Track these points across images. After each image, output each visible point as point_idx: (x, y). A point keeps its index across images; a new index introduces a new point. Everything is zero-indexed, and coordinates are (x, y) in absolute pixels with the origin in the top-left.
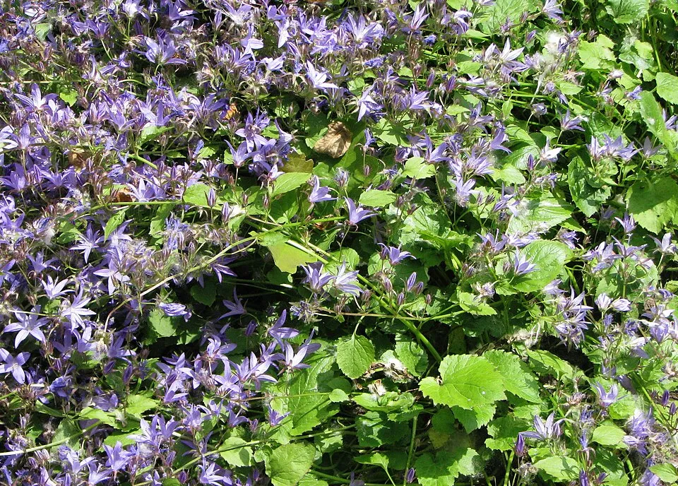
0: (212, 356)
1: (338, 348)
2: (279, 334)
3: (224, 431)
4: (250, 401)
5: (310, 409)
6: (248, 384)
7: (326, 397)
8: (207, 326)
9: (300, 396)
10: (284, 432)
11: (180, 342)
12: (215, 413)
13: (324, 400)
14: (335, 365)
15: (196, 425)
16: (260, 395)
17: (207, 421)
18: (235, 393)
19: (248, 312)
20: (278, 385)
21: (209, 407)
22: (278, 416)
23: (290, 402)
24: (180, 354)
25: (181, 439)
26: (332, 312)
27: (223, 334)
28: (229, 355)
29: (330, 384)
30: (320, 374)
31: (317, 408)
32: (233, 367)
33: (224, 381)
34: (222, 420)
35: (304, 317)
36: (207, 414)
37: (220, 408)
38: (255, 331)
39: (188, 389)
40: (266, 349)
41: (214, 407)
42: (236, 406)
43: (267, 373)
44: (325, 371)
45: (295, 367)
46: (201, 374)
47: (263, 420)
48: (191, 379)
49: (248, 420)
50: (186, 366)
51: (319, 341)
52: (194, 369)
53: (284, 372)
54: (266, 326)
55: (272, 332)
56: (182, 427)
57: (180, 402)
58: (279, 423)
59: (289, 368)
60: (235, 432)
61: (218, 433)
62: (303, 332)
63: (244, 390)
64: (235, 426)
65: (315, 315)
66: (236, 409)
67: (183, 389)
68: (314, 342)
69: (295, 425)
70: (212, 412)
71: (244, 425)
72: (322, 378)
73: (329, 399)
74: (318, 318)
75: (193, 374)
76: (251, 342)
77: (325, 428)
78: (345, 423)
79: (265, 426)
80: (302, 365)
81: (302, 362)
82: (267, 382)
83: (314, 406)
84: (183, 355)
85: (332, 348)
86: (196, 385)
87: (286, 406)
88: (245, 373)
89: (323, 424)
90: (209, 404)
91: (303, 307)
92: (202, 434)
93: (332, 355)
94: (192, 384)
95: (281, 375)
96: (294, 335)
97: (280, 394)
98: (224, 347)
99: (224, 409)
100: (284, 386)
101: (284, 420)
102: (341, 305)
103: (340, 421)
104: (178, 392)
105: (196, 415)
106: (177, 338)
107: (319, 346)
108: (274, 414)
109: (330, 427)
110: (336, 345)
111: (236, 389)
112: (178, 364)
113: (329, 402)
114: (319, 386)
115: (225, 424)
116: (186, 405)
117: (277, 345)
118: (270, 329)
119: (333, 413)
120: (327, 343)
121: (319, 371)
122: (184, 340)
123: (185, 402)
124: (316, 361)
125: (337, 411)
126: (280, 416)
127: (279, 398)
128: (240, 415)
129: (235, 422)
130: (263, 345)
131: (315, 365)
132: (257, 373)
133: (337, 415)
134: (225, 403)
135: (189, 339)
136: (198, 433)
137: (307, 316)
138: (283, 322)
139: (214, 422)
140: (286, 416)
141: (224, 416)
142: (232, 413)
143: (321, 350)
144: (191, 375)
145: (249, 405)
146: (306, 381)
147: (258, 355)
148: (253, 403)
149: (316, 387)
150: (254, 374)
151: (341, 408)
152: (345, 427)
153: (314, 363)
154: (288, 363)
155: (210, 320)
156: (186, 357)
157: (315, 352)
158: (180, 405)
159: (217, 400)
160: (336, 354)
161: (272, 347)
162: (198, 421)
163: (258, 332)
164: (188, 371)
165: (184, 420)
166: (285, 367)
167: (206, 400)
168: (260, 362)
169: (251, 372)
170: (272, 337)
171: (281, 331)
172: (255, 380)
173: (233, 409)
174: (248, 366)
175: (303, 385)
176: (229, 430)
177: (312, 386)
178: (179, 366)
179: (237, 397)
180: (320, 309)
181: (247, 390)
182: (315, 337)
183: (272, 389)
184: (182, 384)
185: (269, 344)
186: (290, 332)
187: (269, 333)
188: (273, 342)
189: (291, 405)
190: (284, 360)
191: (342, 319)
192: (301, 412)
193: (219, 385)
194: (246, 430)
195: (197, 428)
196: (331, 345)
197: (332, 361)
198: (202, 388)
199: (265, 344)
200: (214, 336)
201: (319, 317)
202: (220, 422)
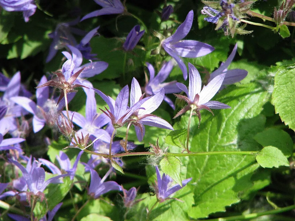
0: (70, 80)
1: (276, 79)
2: (179, 50)
3: (80, 205)
4: (125, 158)
5: (223, 176)
6: (124, 129)
7: (251, 159)
8: (59, 31)
9: (207, 155)
10: (178, 211)
11: (12, 54)
12: (67, 174)
13: (246, 163)
14: (268, 107)
15: (36, 192)
16: (141, 148)
17: (54, 186)
18: (100, 143)
19: (130, 11)
20: (174, 134)
21: (57, 163)
22: (171, 185)
23: (191, 163)
24: (11, 74)
25: (10, 212)
26: (270, 19)
27: (87, 45)
28: (95, 81)
29: (258, 137)
30: (243, 121)
31: (234, 175)
32: (100, 101)
33: (84, 123)
34: (78, 186)
35: (225, 26)
36: (55, 175)
37: (75, 166)
38: (141, 44)
39: (23, 133)
40: (156, 73)
41: (66, 165)
42: (102, 165)
43: (156, 113)
44: (252, 115)
45: (203, 107)
46: (47, 110)
47: (145, 189)
48: (29, 116)
49: (121, 188)
50: (21, 94)
51: (243, 66)
52: (35, 101)
53: (184, 114)
54: (159, 36)
55: (169, 46)
56: (12, 193)
57: (11, 152)
58: (172, 196)
59: (193, 107)
60: (96, 207)
61: (71, 206)
62: (217, 50)
63: (116, 139)
64: (98, 197)
65: (242, 23)
66: (101, 170)
67: (16, 133)
68: (234, 66)
69: (198, 200)
70: (63, 172)
71: (113, 196)
72: (245, 128)
73: (256, 162)
74: (246, 29)
75: (34, 108)
76: (131, 61)
77: (244, 209)
78: (279, 203)
79: (148, 200)
80: (215, 104)
81: (214, 99)
82: (154, 128)
83: (229, 173)
84: (17, 77)
85: (265, 78)
86: (38, 126)
87: (184, 170)
88: (121, 112)
89: (243, 202)
90: (59, 159)
91: (225, 10)
92: (45, 207)
93: (264, 90)
94: (31, 125)
95: (179, 119)
96: (204, 52)
97: (174, 149)
98: (87, 67)
99: (81, 169)
100: (183, 137)
101: (180, 192)
102: (285, 9)
103: (272, 199)
104: (8, 136)
105: (37, 176)
106: (7, 48)
107: (244, 74)
108: (165, 181)
109: (253, 208)
110: (271, 74)
111: (104, 137)
112: (8, 90)
113: (255, 167)
114: (241, 139)
115: (81, 193)
116: (21, 158)
117: (174, 67)
118: (165, 41)
119: (260, 184)
120: (256, 70)
121: (242, 115)
122: (20, 51)
123: (19, 152)
124: (237, 98)
125: (266, 183)
126: (173, 185)
127: (175, 155)
128: (108, 179)
129: (100, 190)
130: (151, 68)
131: (235, 106)
132: (141, 113)
133: (266, 189)
134: (85, 159)
135: (28, 49)
136: (38, 204)
137: (231, 25)
138: (186, 31)
139: (65, 187)
140: (184, 185)
141: (81, 180)
142: (95, 175)
143: (246, 81)
144: (30, 110)
145: (123, 164)
146: (219, 130)
147: (142, 84)
148: (130, 162)
149: (235, 141)
150: (135, 114)
151: (272, 179)
152: (277, 209)
153: (234, 102)
154: (191, 98)
155: (64, 20)
156: (23, 80)
157: (237, 84)
158: (10, 157)
159: (72, 153)
160: (271, 89)
161: (166, 70)
162: (40, 185)
163: (144, 46)
164: (25, 102)
165: (15, 183)
166: (187, 105)
167: (52, 153)
168: (145, 96)
169: (132, 111)
170: (167, 55)
171: (184, 46)
172: (136, 124)
173: (97, 169)
174: (126, 101)
175: (213, 137)
176: (88, 202)
177: (229, 139)
178: (11, 93)
179: (104, 150)
180: (251, 14)
181: (121, 139)
182: (237, 59)
183: (164, 139)
184: (15, 123)
185: (161, 66)
186: (198, 48)
187: (162, 48)
188: (167, 63)
189: (192, 168)
190: (185, 94)
191: (285, 32)
192: (208, 180)
193: (77, 128)
194: (116, 203)
195: (37, 197)
196: (263, 73)
197: (265, 100)
198: (47, 132)
199: (154, 64)
200: (72, 48)
201: (249, 27)
202: (74, 190)
